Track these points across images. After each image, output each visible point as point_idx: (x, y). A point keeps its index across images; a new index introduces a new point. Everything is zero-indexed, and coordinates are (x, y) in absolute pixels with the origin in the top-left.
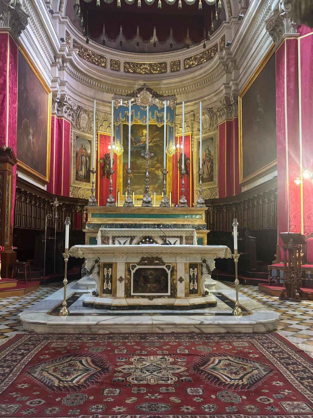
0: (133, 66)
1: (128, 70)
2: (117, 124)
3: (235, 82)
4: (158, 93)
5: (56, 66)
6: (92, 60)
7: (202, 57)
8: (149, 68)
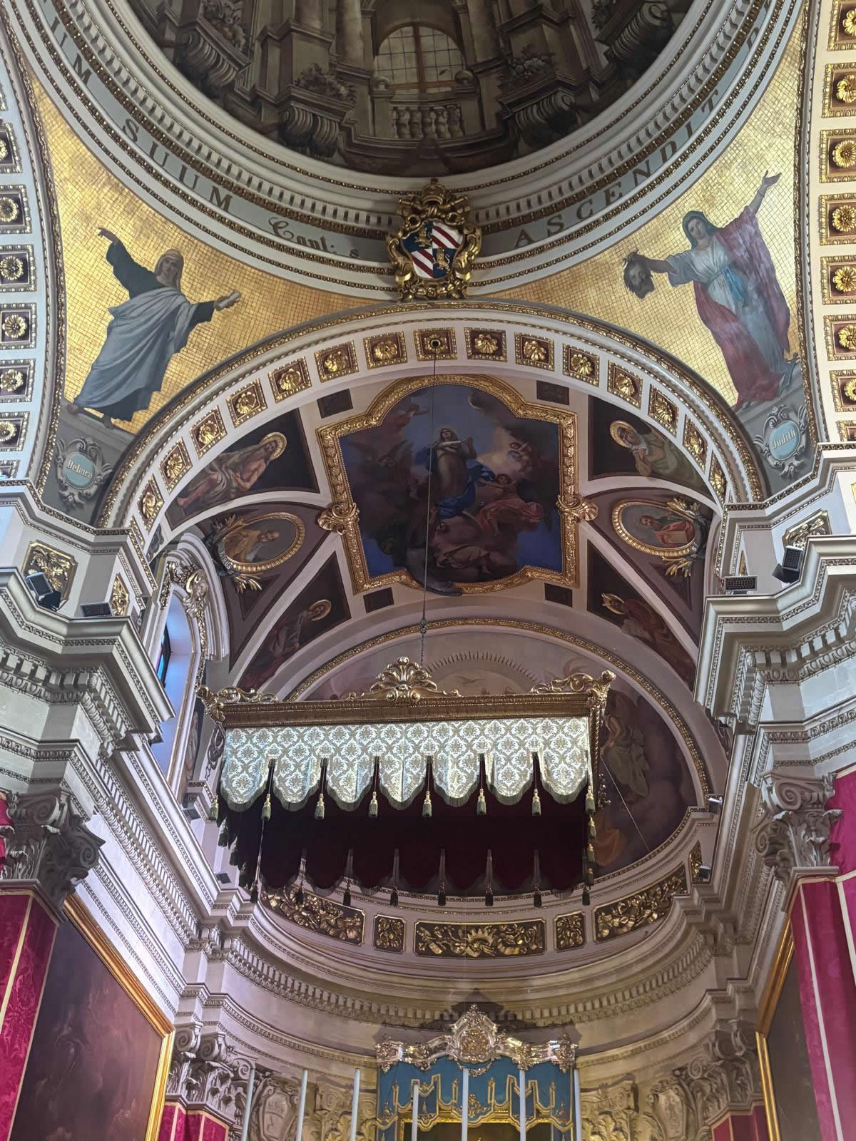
0: (442, 934)
1: (428, 948)
2: (384, 1123)
3: (742, 984)
4: (520, 1017)
5: (199, 950)
6: (319, 923)
7: (645, 906)
8: (491, 941)
